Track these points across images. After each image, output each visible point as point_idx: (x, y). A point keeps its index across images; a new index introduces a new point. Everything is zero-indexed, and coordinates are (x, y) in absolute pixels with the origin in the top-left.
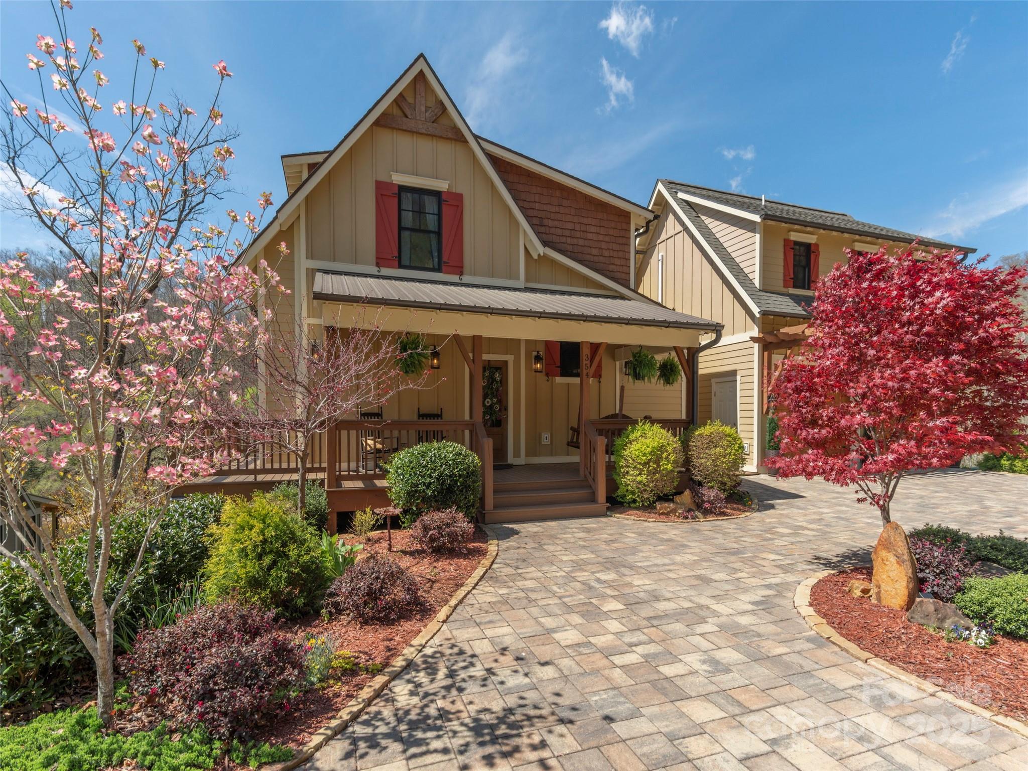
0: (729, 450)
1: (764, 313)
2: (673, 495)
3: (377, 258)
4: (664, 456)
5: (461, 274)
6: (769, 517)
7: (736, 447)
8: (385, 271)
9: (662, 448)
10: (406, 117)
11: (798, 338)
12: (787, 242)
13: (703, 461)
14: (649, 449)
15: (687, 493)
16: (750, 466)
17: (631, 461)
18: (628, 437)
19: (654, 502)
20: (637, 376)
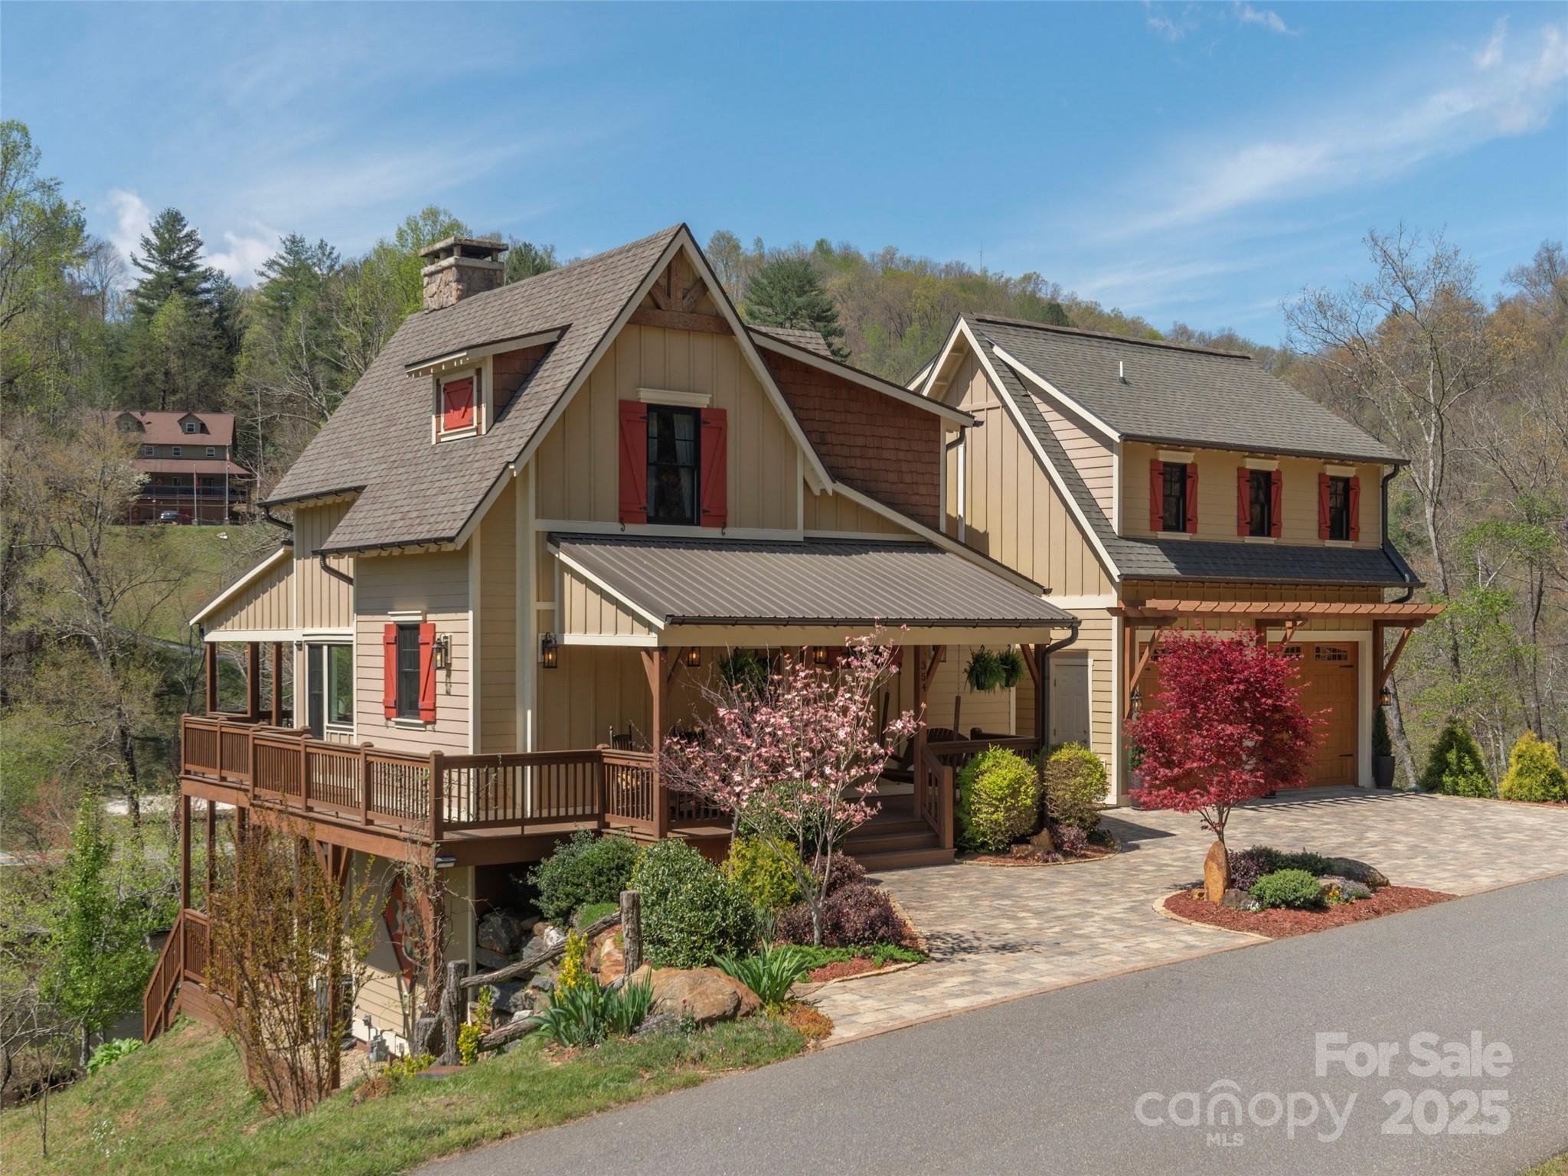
0: (1090, 779)
1: (1125, 578)
2: (1029, 835)
3: (621, 511)
4: (1022, 789)
5: (724, 525)
6: (1133, 857)
7: (1098, 776)
8: (632, 529)
9: (1019, 780)
10: (658, 307)
11: (1168, 614)
12: (1154, 463)
13: (1060, 793)
14: (1006, 782)
15: (1045, 832)
16: (1111, 799)
17: (984, 796)
18: (978, 767)
19: (1009, 845)
20: (981, 686)
